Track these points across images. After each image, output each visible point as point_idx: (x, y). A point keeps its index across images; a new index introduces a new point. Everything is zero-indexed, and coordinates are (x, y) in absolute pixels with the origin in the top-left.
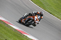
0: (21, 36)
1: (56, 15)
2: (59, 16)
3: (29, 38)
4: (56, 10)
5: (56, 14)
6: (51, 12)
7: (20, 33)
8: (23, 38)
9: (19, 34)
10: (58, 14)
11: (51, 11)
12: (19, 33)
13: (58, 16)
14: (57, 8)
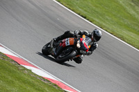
0: (18, 69)
1: (97, 20)
2: (104, 24)
3: (35, 74)
4: (97, 10)
5: (98, 18)
6: (84, 13)
7: (16, 63)
8: (23, 75)
9: (13, 66)
10: (101, 20)
11: (86, 11)
12: (13, 63)
13: (101, 22)
14: (98, 5)
